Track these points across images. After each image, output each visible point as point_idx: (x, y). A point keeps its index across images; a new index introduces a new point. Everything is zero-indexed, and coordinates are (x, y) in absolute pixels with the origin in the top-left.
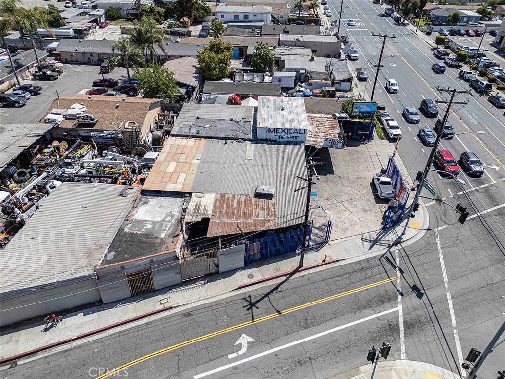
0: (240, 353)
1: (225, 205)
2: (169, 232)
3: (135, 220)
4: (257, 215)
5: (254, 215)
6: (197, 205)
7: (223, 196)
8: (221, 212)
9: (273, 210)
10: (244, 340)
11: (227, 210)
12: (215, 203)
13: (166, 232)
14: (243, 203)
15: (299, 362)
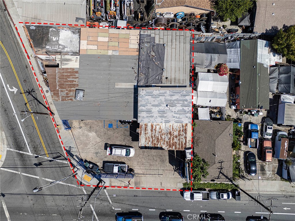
0: (9, 89)
1: (70, 74)
2: (50, 50)
3: (59, 31)
4: (62, 91)
5: (62, 89)
6: (70, 59)
7: (77, 72)
8: (63, 73)
9: (67, 99)
10: (15, 90)
11: (66, 75)
12: (71, 69)
13: (51, 48)
14: (72, 83)
15: (6, 110)
